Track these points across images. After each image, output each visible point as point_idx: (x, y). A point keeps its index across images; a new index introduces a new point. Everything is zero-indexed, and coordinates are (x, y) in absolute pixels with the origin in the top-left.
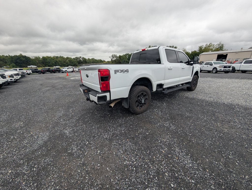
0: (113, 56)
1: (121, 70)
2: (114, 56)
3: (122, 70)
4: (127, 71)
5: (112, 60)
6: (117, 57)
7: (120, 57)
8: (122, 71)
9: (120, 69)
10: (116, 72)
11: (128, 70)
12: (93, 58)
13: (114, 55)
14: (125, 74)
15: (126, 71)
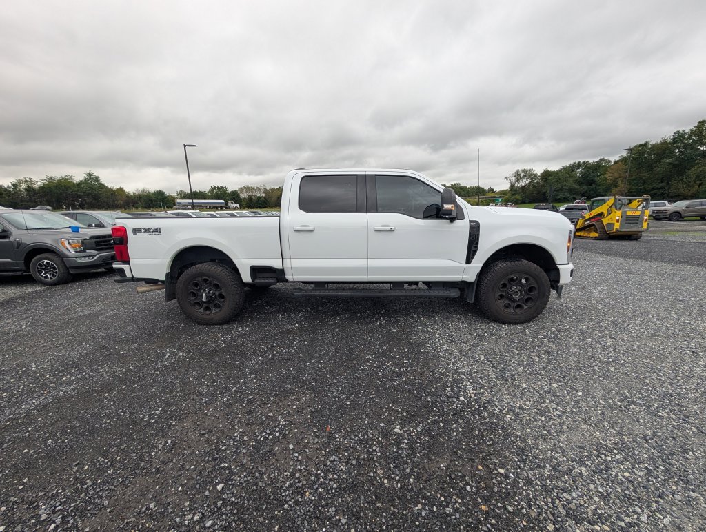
0: (518, 176)
1: (144, 229)
2: (522, 175)
3: (147, 228)
4: (158, 231)
5: (512, 186)
6: (536, 175)
7: (547, 174)
8: (147, 230)
9: (144, 227)
10: (135, 231)
11: (160, 229)
12: (455, 185)
13: (524, 171)
14: (155, 236)
15: (155, 230)
